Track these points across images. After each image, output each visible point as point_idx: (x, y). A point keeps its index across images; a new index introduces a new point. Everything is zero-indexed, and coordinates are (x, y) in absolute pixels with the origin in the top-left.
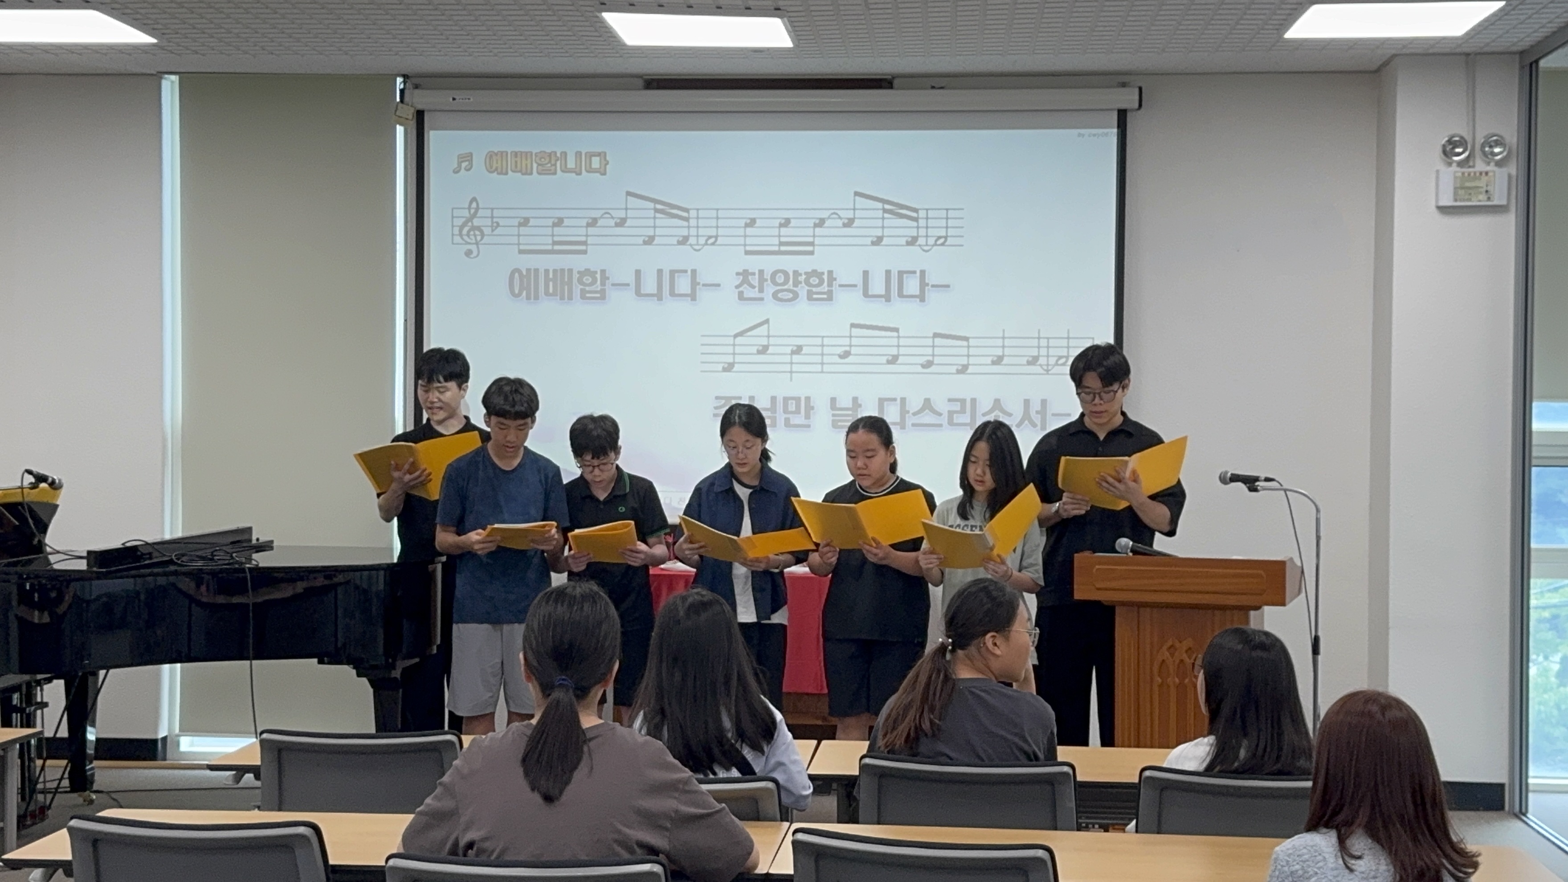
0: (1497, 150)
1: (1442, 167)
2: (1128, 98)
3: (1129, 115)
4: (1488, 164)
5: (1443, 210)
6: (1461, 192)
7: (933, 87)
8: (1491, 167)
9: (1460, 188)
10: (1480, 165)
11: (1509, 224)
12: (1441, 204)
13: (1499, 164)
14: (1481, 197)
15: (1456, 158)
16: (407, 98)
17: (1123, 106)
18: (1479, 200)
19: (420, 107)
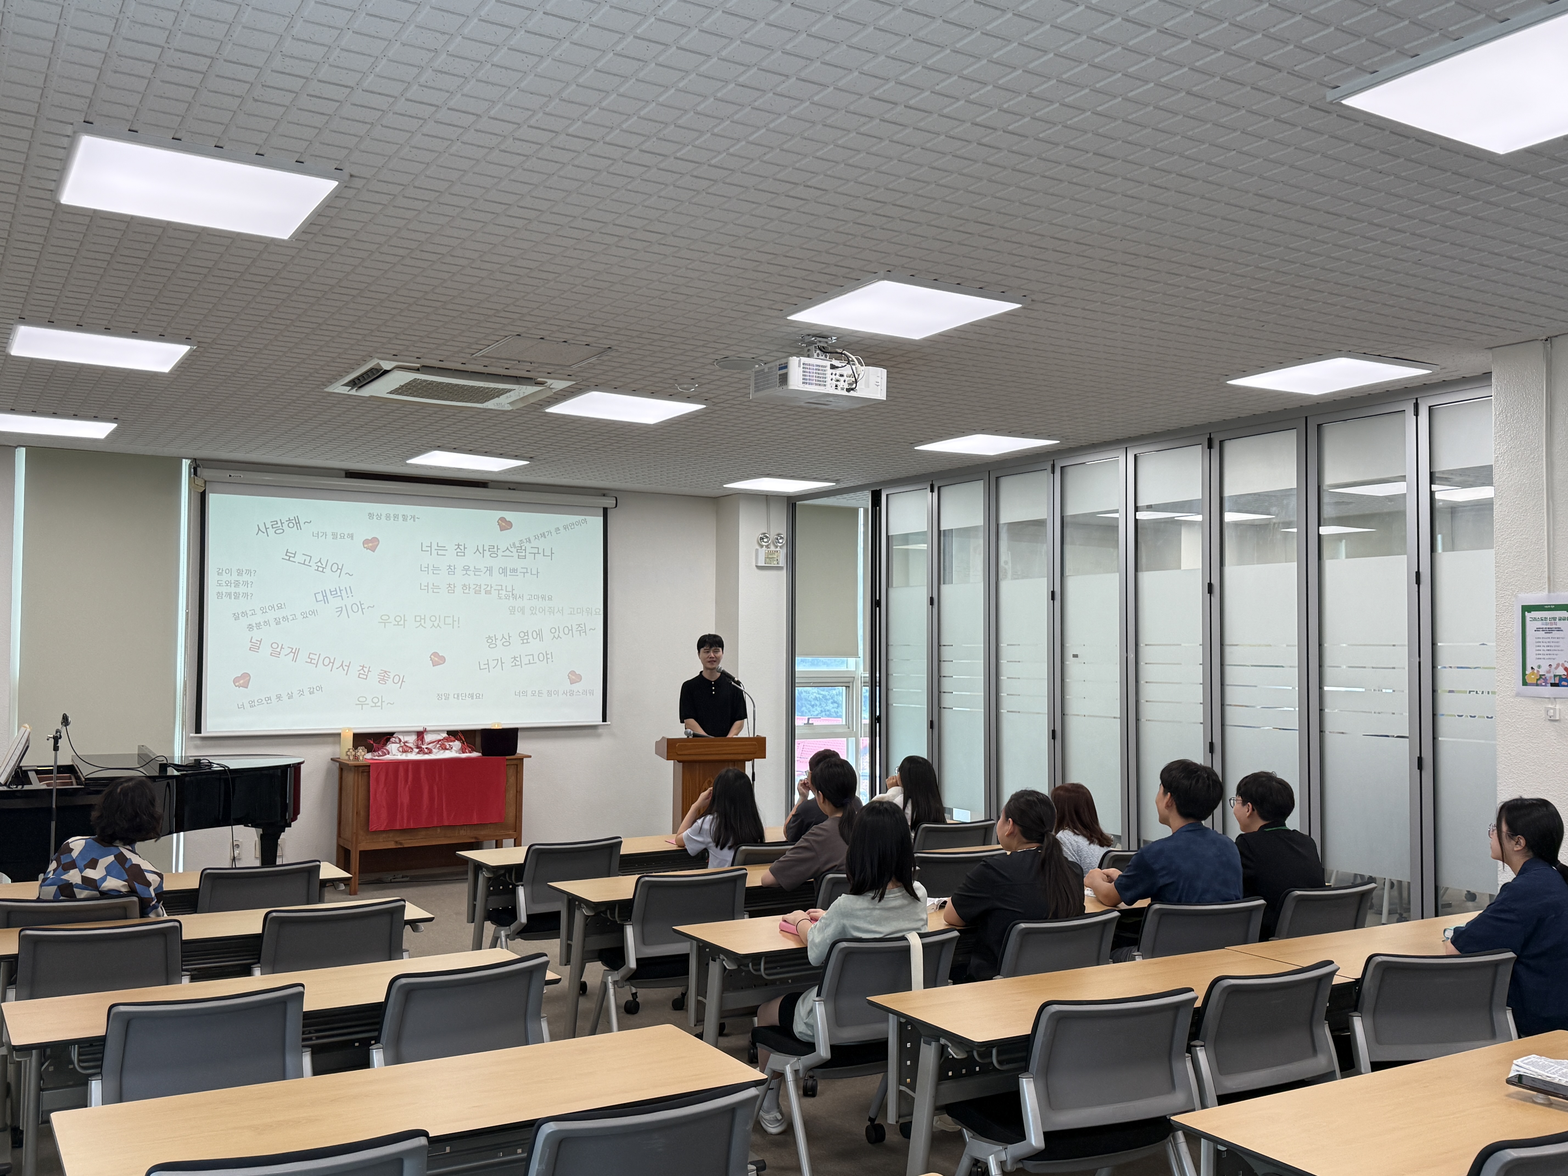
0: (781, 541)
1: (758, 547)
2: (609, 502)
3: (609, 511)
4: (777, 547)
5: (759, 568)
6: (768, 560)
7: (510, 489)
8: (778, 549)
9: (768, 558)
10: (772, 548)
11: (782, 576)
12: (759, 565)
13: (781, 547)
14: (775, 562)
15: (764, 544)
16: (199, 473)
17: (606, 506)
18: (774, 564)
19: (206, 479)
